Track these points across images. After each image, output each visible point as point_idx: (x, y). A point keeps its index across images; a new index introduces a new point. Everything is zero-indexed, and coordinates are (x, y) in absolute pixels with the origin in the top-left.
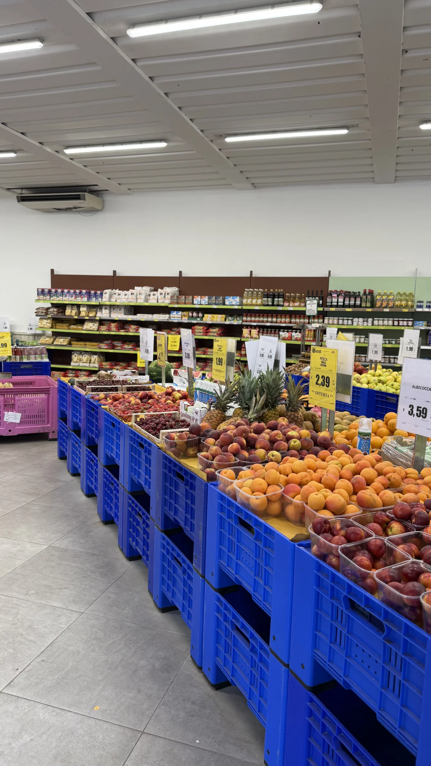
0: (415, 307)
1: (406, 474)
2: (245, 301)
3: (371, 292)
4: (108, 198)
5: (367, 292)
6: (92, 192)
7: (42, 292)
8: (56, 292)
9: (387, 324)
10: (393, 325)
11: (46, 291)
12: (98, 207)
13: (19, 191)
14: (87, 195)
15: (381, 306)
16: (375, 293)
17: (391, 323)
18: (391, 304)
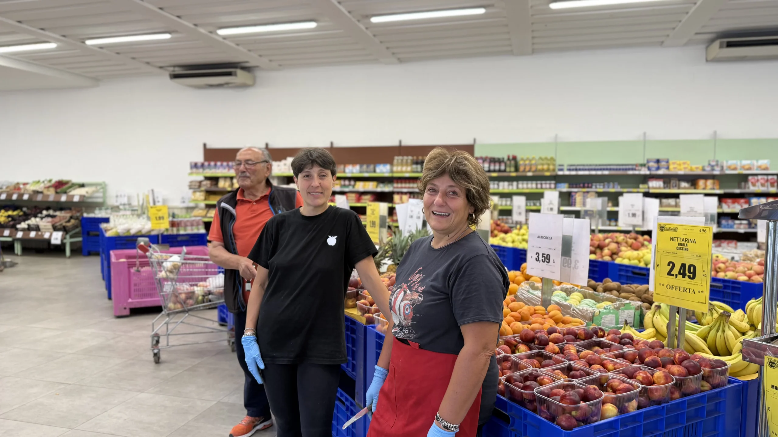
0: (557, 170)
1: (535, 311)
2: (395, 169)
3: (514, 158)
4: (259, 74)
5: (511, 158)
6: (244, 68)
7: (195, 166)
8: (209, 165)
9: (530, 187)
10: (537, 188)
11: (199, 164)
12: (249, 82)
13: (172, 69)
14: (239, 72)
15: (524, 171)
16: (519, 158)
17: (534, 186)
18: (534, 169)
